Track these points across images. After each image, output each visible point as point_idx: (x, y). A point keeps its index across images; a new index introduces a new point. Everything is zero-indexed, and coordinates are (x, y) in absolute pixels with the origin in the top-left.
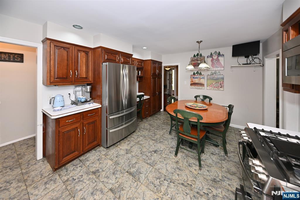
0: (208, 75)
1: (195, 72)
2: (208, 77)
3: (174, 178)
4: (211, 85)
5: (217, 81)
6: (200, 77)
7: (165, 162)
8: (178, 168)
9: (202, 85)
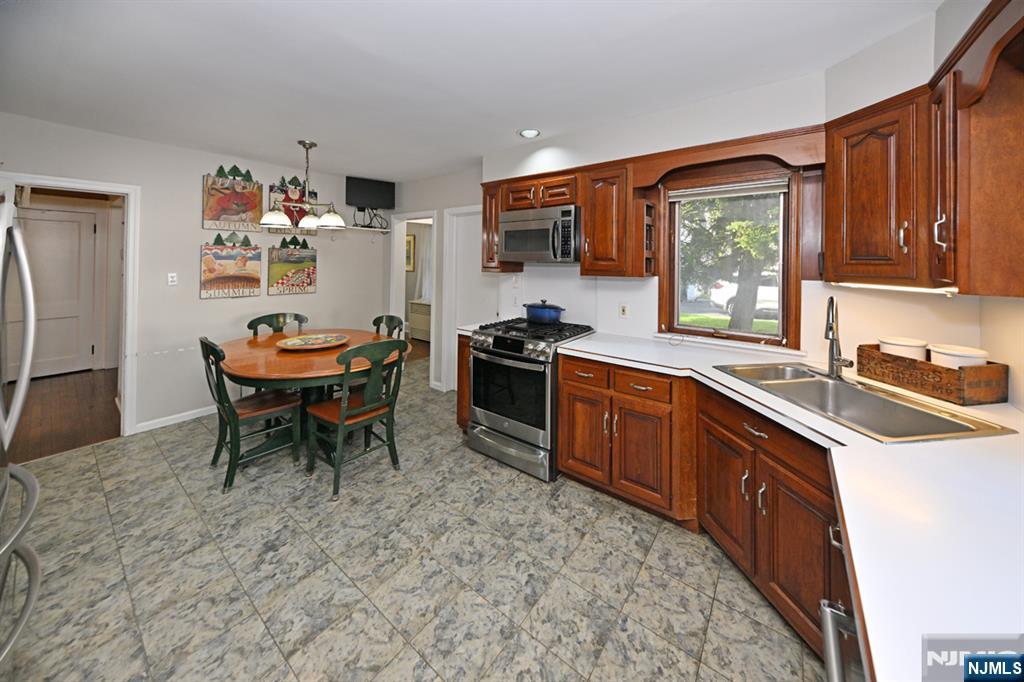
0: (273, 248)
1: (224, 236)
2: (274, 256)
3: (391, 518)
4: (283, 279)
5: (300, 266)
6: (244, 252)
7: (337, 526)
8: (373, 504)
9: (252, 281)
